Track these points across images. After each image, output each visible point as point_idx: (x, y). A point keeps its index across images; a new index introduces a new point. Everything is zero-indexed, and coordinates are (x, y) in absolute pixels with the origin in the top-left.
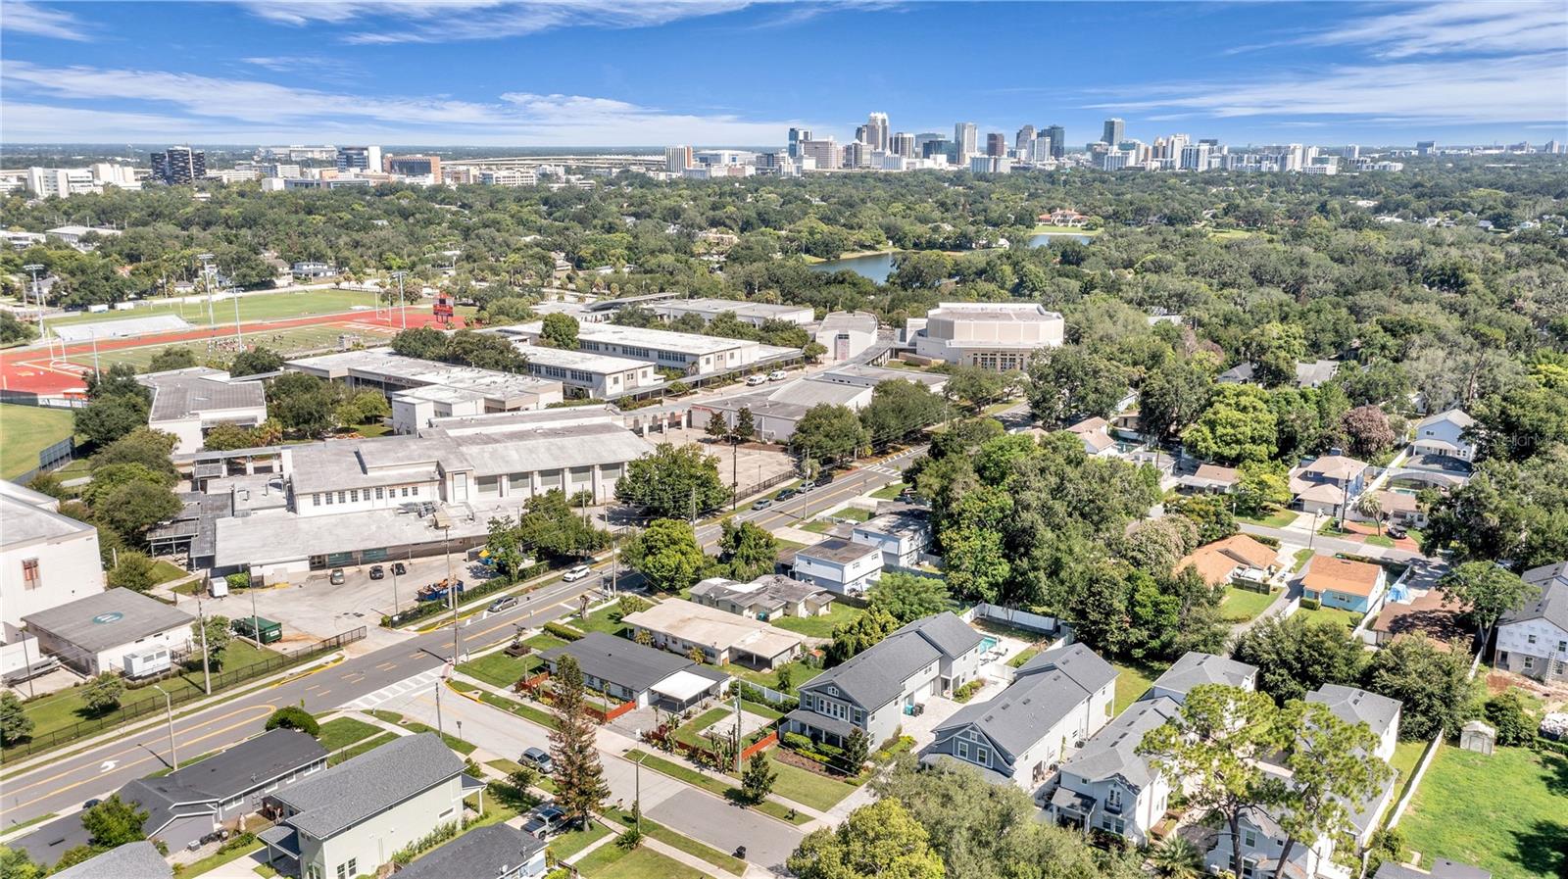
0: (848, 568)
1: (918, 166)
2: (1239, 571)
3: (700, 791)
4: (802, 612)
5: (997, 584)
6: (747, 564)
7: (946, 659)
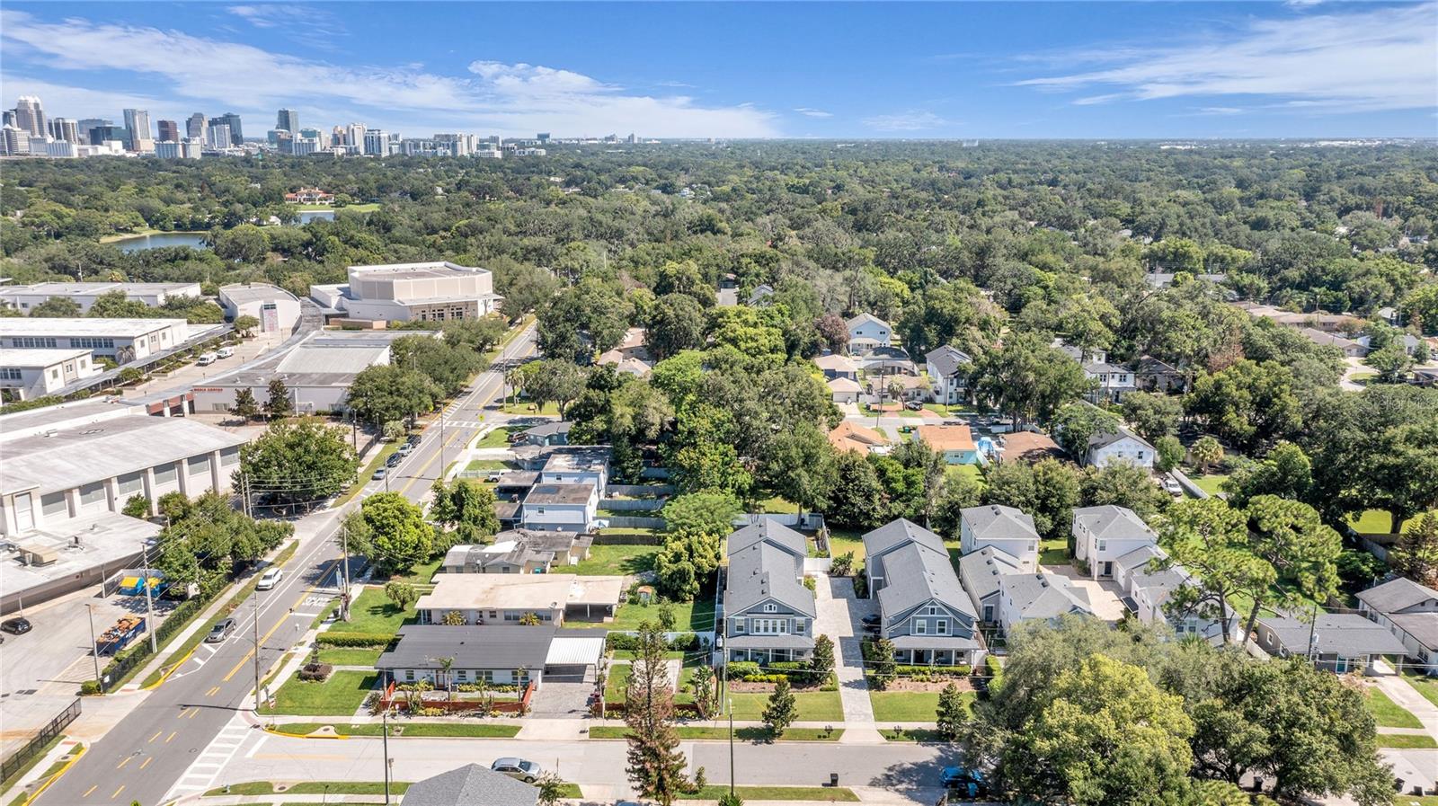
1: (91, 152)
3: (708, 742)
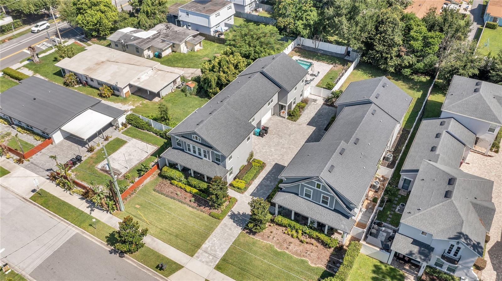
0: (213, 17)
2: (445, 6)
3: (86, 235)
4: (183, 49)
5: (309, 25)
6: (148, 17)
7: (283, 92)
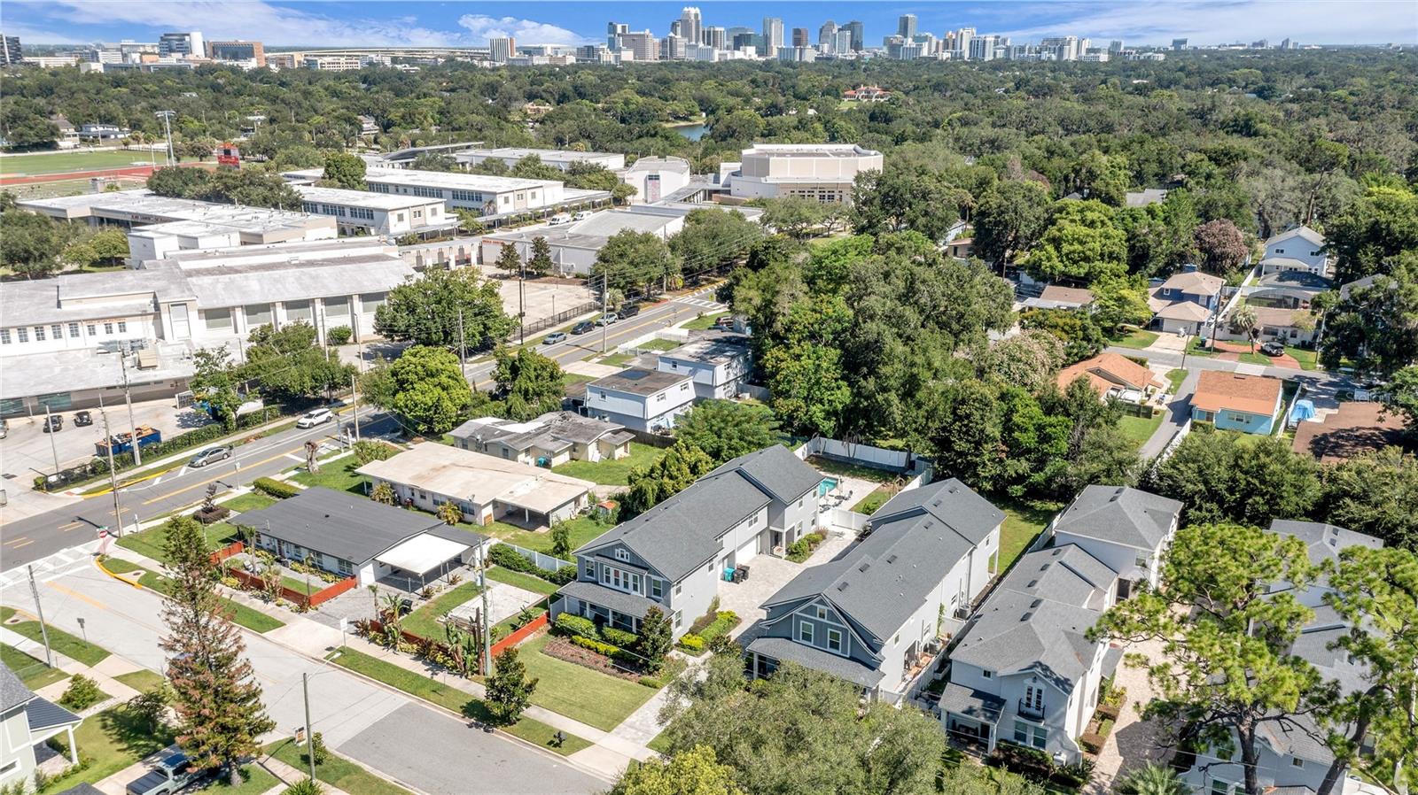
0: (652, 400)
1: (729, 57)
2: (1114, 393)
3: (429, 707)
4: (593, 454)
5: (835, 413)
6: (527, 400)
7: (776, 505)
